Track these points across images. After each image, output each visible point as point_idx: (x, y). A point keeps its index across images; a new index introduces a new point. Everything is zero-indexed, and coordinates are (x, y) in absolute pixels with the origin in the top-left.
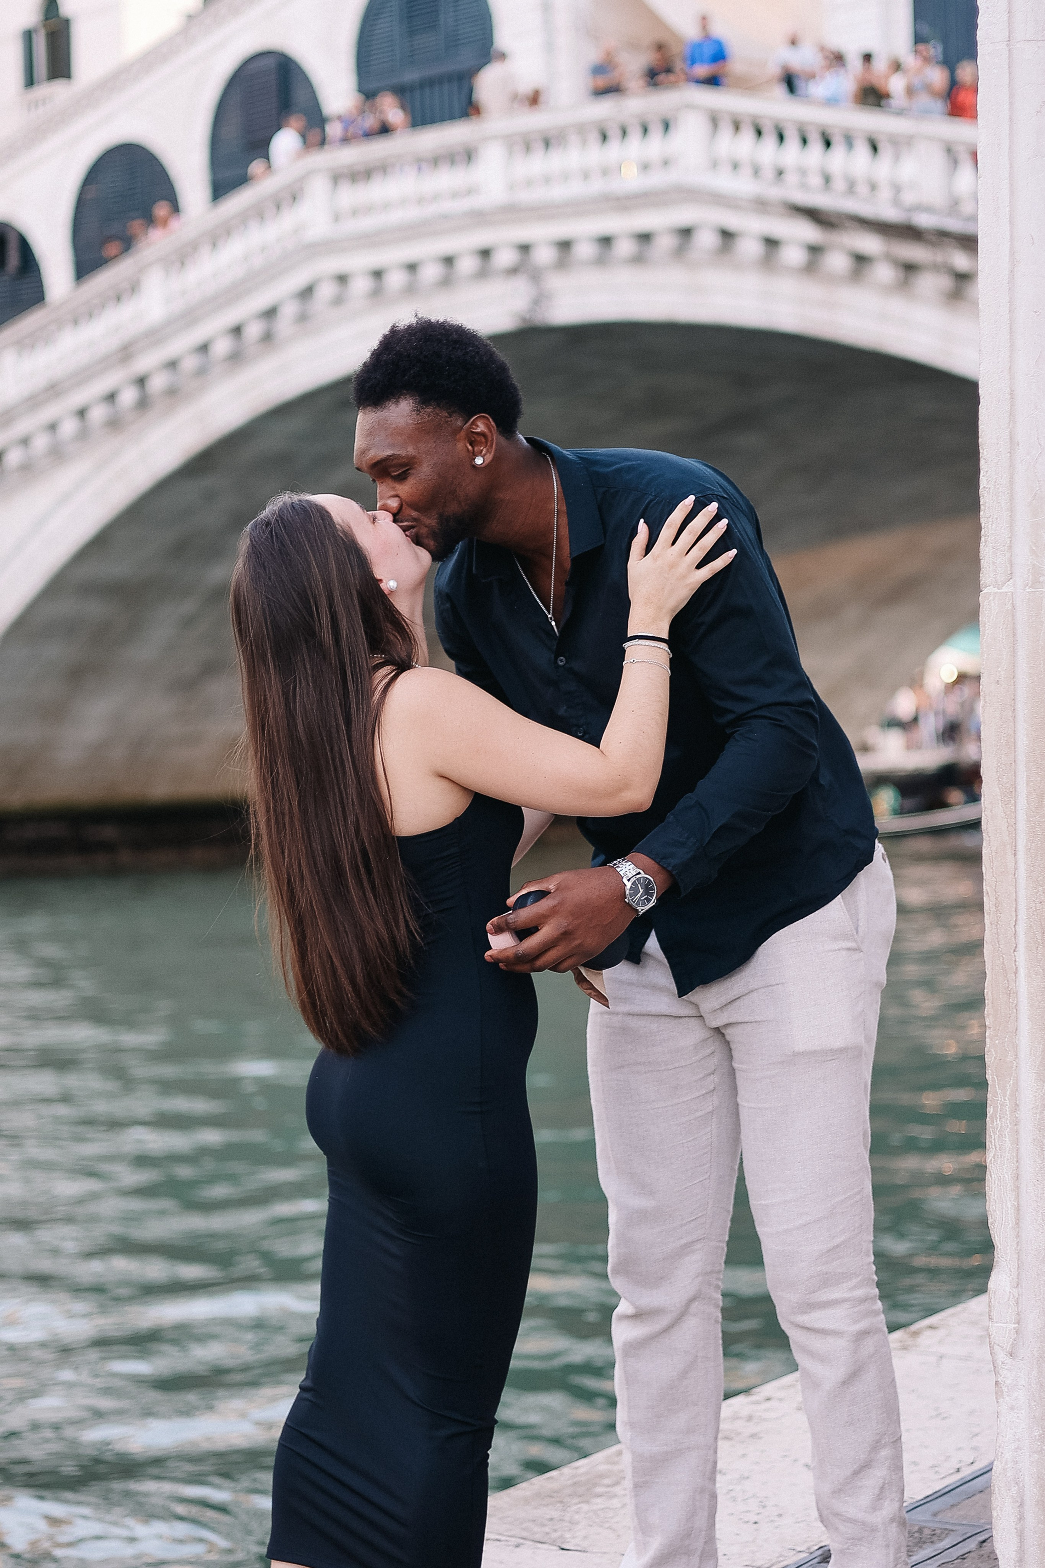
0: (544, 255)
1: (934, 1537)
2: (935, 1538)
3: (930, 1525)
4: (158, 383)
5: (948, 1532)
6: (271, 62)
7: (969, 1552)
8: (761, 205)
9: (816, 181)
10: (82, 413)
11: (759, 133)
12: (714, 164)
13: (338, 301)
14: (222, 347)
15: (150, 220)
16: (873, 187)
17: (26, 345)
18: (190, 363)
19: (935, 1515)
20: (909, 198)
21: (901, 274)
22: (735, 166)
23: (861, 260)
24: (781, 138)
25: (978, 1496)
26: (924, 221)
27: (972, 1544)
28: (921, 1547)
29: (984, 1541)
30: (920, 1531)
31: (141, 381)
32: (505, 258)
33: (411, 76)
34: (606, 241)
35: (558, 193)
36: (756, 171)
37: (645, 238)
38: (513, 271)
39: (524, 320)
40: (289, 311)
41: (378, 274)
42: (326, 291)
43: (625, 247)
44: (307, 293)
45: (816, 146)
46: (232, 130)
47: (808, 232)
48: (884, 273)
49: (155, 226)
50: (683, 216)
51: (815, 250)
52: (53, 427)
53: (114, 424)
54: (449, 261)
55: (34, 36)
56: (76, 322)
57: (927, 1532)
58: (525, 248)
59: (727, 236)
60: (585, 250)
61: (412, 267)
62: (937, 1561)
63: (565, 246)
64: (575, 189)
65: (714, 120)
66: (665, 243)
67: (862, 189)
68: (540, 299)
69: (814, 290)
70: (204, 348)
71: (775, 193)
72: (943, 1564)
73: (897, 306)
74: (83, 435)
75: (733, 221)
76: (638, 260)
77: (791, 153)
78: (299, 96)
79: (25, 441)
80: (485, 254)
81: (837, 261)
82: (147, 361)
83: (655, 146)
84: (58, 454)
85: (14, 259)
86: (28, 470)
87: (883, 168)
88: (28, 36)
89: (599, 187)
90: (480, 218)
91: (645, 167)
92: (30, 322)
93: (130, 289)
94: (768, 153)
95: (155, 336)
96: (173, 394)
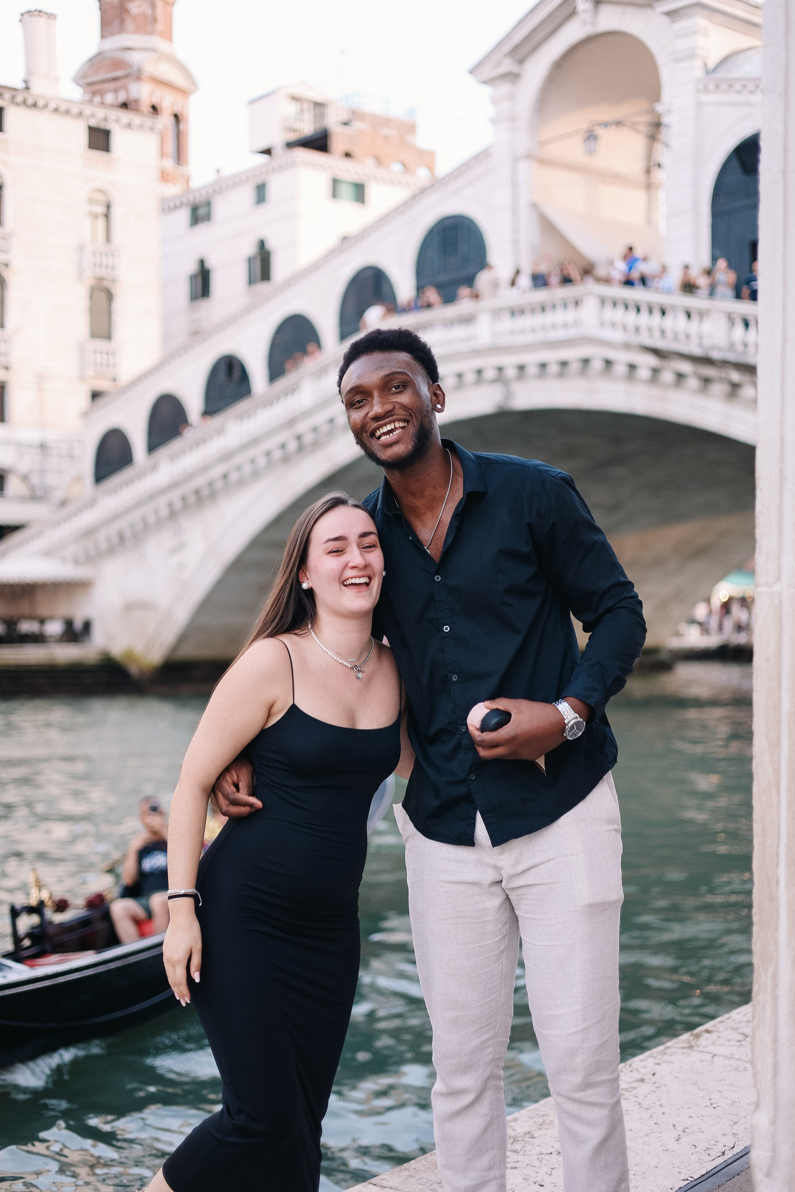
0: (511, 373)
4: (308, 438)
6: (371, 272)
8: (627, 346)
9: (657, 333)
10: (268, 454)
11: (626, 307)
12: (602, 324)
15: (304, 352)
16: (688, 336)
17: (241, 417)
18: (325, 428)
20: (707, 342)
21: (702, 383)
22: (613, 325)
23: (680, 376)
24: (638, 310)
26: (716, 355)
31: (299, 438)
32: (490, 374)
33: (443, 278)
34: (543, 366)
35: (520, 340)
36: (625, 328)
37: (564, 364)
38: (494, 381)
39: (500, 407)
43: (554, 369)
45: (657, 314)
46: (349, 307)
47: (652, 360)
48: (693, 383)
49: (307, 356)
50: (585, 352)
51: (655, 371)
52: (253, 461)
53: (286, 459)
54: (460, 376)
55: (253, 260)
58: (500, 369)
59: (608, 363)
60: (532, 370)
63: (521, 368)
64: (529, 338)
65: (603, 301)
66: (575, 367)
67: (682, 337)
68: (509, 395)
69: (654, 391)
70: (331, 421)
71: (634, 340)
73: (700, 400)
74: (270, 464)
75: (611, 354)
76: (561, 376)
77: (644, 319)
78: (385, 289)
79: (239, 468)
80: (479, 372)
81: (668, 377)
82: (303, 427)
83: (570, 315)
84: (256, 475)
85: (237, 374)
86: (241, 483)
87: (694, 326)
88: (250, 260)
89: (540, 336)
90: (477, 353)
91: (565, 325)
92: (243, 405)
93: (293, 390)
94: (631, 318)
95: (306, 414)
96: (316, 445)
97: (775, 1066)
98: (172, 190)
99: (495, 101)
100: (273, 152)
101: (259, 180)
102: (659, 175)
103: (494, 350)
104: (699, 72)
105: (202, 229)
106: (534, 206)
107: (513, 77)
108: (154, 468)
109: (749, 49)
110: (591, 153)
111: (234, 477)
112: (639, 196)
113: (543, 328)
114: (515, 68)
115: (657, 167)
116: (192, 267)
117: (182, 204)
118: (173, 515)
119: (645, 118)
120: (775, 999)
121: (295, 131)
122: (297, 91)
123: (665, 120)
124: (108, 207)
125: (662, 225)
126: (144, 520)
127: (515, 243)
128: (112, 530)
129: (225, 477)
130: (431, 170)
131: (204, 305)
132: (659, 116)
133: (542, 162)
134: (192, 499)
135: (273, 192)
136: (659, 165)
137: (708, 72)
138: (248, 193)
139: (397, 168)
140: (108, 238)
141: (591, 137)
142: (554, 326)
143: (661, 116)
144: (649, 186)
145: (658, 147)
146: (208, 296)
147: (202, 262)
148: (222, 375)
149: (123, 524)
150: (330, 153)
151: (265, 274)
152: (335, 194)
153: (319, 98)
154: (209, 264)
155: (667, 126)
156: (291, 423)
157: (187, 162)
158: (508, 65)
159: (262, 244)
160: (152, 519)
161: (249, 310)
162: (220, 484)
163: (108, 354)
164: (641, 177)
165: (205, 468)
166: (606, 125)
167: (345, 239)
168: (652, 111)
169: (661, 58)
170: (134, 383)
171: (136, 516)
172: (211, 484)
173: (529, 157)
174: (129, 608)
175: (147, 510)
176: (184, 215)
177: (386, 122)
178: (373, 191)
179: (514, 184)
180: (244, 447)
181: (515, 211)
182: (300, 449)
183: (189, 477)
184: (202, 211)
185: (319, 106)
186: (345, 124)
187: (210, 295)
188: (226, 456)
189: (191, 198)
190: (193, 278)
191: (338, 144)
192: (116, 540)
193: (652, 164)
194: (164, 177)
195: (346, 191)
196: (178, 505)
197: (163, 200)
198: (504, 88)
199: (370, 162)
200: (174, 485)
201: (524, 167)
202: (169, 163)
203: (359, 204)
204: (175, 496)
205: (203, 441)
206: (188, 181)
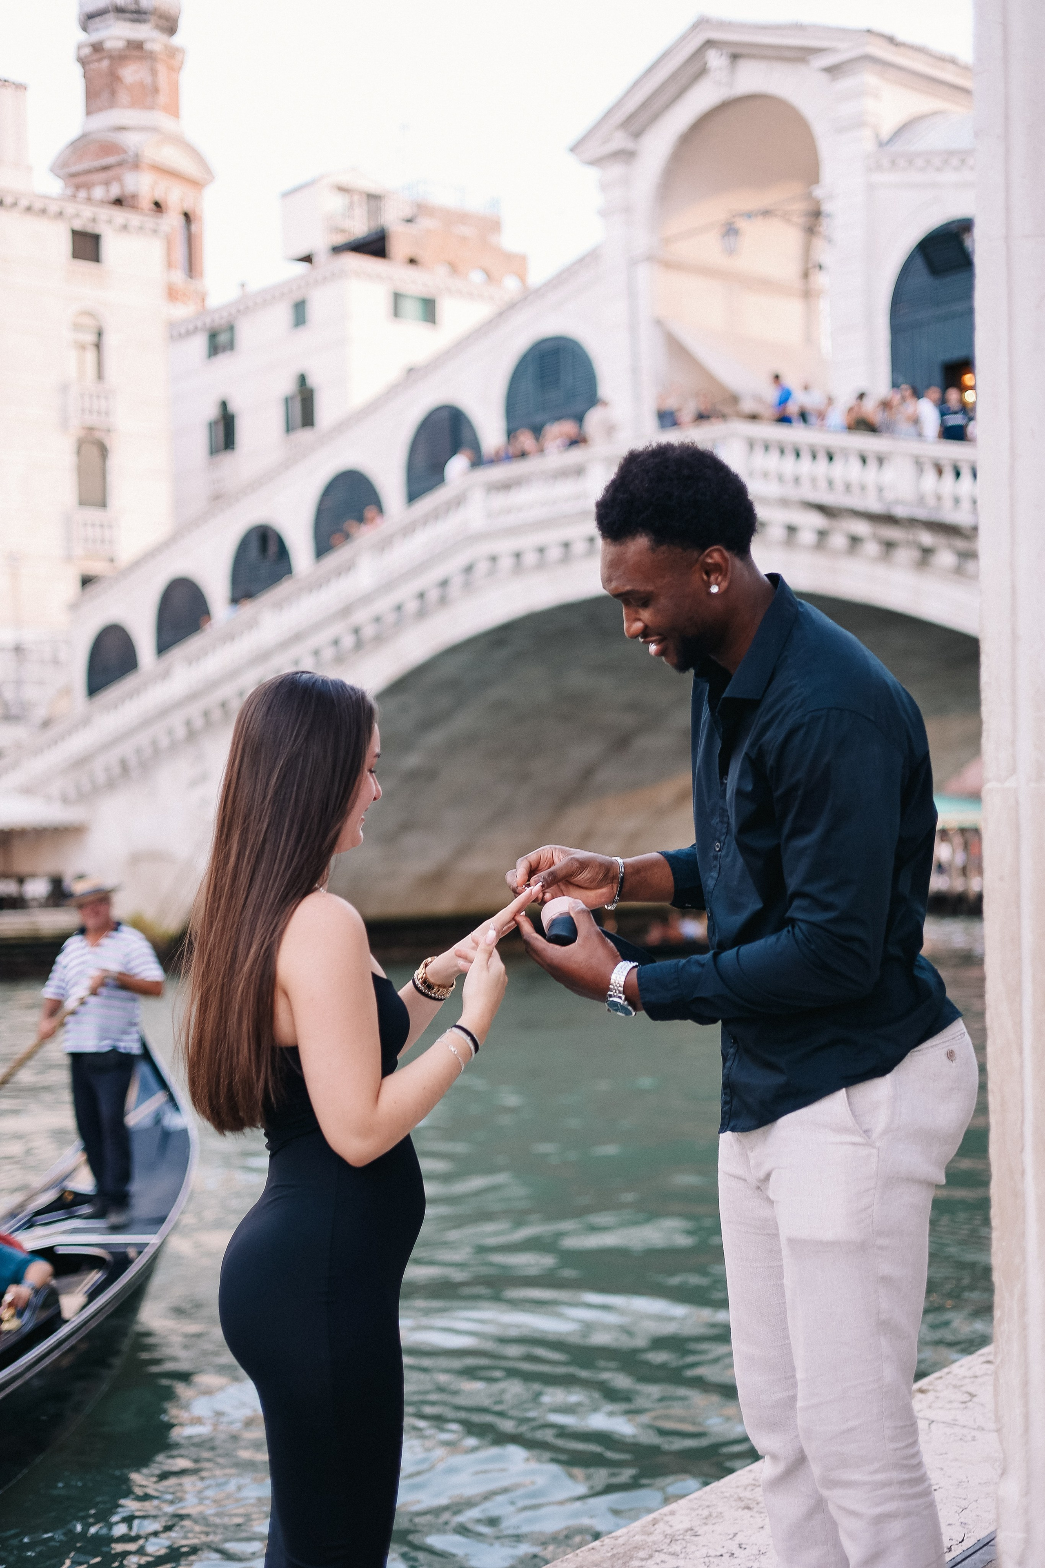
4: (369, 631)
6: (446, 413)
8: (784, 503)
9: (823, 484)
11: (782, 452)
13: (492, 572)
14: (412, 606)
15: (361, 519)
16: (863, 488)
17: (279, 606)
18: (390, 618)
20: (889, 495)
21: (884, 549)
23: (855, 540)
24: (798, 455)
26: (900, 511)
31: (356, 631)
36: (781, 478)
40: (457, 582)
41: (518, 555)
42: (482, 567)
44: (469, 569)
45: (822, 460)
47: (817, 520)
48: (871, 548)
49: (365, 523)
51: (822, 534)
54: (566, 545)
55: (292, 401)
56: (313, 589)
61: (541, 550)
65: (751, 444)
67: (856, 491)
69: (821, 561)
70: (399, 608)
71: (794, 493)
73: (881, 571)
74: (319, 666)
77: (805, 466)
78: (466, 435)
81: (838, 541)
82: (361, 616)
85: (273, 549)
87: (871, 474)
88: (287, 401)
92: (282, 589)
93: (348, 567)
94: (789, 465)
95: (366, 599)
96: (379, 639)
97: (1027, 1417)
98: (182, 311)
99: (604, 187)
100: (314, 260)
101: (297, 297)
102: (821, 280)
104: (869, 145)
105: (223, 359)
106: (659, 323)
107: (626, 156)
108: (166, 675)
109: (935, 113)
110: (731, 252)
112: (794, 308)
114: (629, 145)
115: (818, 268)
116: (211, 412)
117: (196, 329)
118: (192, 735)
119: (800, 206)
120: (1024, 1328)
121: (343, 231)
122: (345, 179)
123: (826, 207)
124: (100, 334)
125: (826, 344)
126: (154, 743)
127: (635, 370)
128: (112, 757)
130: (522, 278)
131: (227, 460)
132: (818, 203)
133: (669, 265)
134: (217, 714)
135: (314, 311)
136: (820, 267)
137: (881, 145)
138: (283, 313)
139: (477, 277)
140: (100, 375)
141: (730, 231)
143: (821, 202)
144: (808, 294)
145: (819, 244)
146: (233, 448)
147: (224, 405)
148: (254, 551)
149: (126, 749)
150: (390, 258)
151: (308, 419)
152: (396, 312)
153: (372, 187)
154: (233, 407)
155: (828, 216)
156: (346, 611)
157: (201, 275)
158: (620, 141)
159: (302, 379)
160: (164, 742)
161: (287, 464)
163: (102, 526)
164: (797, 283)
165: (233, 674)
166: (749, 215)
167: (410, 370)
168: (809, 196)
169: (820, 129)
170: (137, 564)
171: (143, 739)
173: (651, 258)
174: (136, 859)
175: (158, 730)
176: (200, 343)
177: (463, 217)
178: (446, 308)
179: (632, 294)
181: (633, 328)
182: (359, 645)
183: (212, 685)
184: (223, 338)
185: (374, 199)
186: (409, 221)
187: (236, 446)
189: (208, 321)
190: (213, 425)
191: (398, 247)
192: (117, 770)
193: (810, 265)
194: (173, 294)
195: (411, 308)
196: (199, 723)
197: (172, 324)
198: (616, 170)
199: (442, 271)
200: (193, 697)
201: (644, 272)
202: (178, 276)
203: (429, 325)
204: (194, 711)
205: (230, 637)
206: (203, 300)
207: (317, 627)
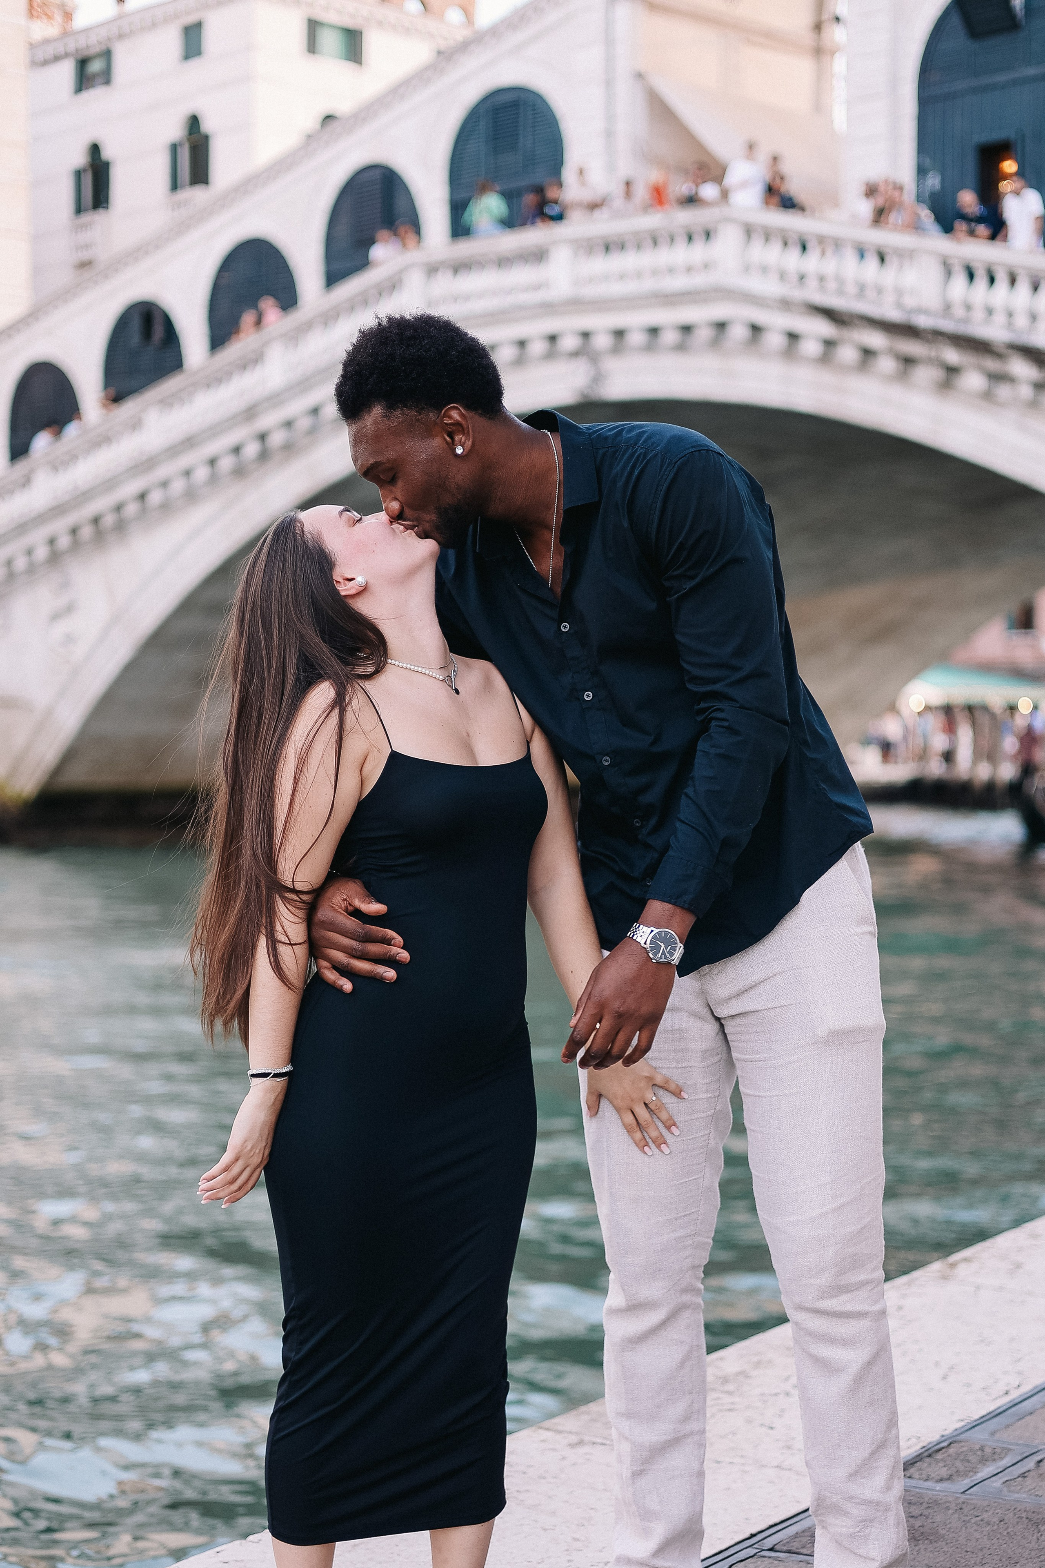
0: (602, 341)
1: (994, 1456)
2: (996, 1457)
3: (989, 1443)
4: (277, 439)
5: (1007, 1451)
6: (377, 174)
7: (1029, 1471)
8: (785, 305)
9: (832, 285)
10: (212, 462)
11: (785, 243)
12: (747, 269)
16: (880, 291)
17: (166, 403)
18: (304, 423)
19: (993, 1434)
20: (910, 302)
21: (901, 367)
22: (764, 270)
23: (868, 353)
25: (1028, 1418)
26: (923, 321)
27: (1030, 1464)
28: (984, 1465)
29: (1041, 1461)
30: (982, 1449)
31: (262, 437)
32: (569, 343)
34: (654, 331)
35: (616, 289)
36: (782, 276)
37: (687, 329)
38: (575, 354)
39: (584, 396)
43: (670, 337)
46: (343, 230)
47: (823, 328)
48: (886, 364)
50: (719, 311)
51: (829, 344)
52: (187, 473)
53: (239, 472)
54: (522, 344)
55: (179, 149)
56: (208, 386)
57: (988, 1450)
58: (586, 335)
59: (756, 329)
60: (637, 338)
62: (1001, 1478)
63: (619, 334)
64: (631, 287)
65: (749, 232)
66: (704, 334)
67: (871, 294)
68: (598, 378)
69: (826, 377)
70: (315, 411)
71: (798, 294)
72: (1007, 1481)
73: (896, 392)
74: (213, 479)
75: (760, 316)
76: (681, 348)
77: (812, 262)
78: (400, 204)
79: (165, 484)
80: (553, 338)
81: (848, 354)
82: (268, 420)
83: (698, 252)
84: (191, 496)
85: (158, 332)
86: (167, 508)
87: (889, 276)
88: (174, 148)
89: (649, 285)
90: (549, 308)
91: (689, 269)
92: (171, 385)
93: (255, 360)
94: (792, 260)
95: (275, 399)
96: (289, 449)
98: (46, 30)
101: (190, 19)
102: (837, 34)
103: (576, 304)
105: (95, 95)
106: (640, 76)
108: (26, 482)
111: (155, 497)
112: (802, 67)
113: (655, 272)
115: (833, 21)
116: (79, 158)
117: (66, 55)
118: (55, 558)
125: (839, 114)
126: (8, 564)
127: (609, 134)
129: (142, 497)
130: (469, 14)
131: (98, 218)
133: (653, 7)
134: (87, 532)
135: (211, 39)
136: (838, 19)
138: (170, 40)
139: (411, 5)
142: (671, 270)
144: (819, 52)
146: (106, 207)
147: (95, 149)
148: (134, 332)
151: (200, 174)
152: (312, 47)
154: (107, 153)
156: (250, 413)
159: (194, 122)
160: (21, 564)
161: (180, 229)
162: (132, 509)
164: (807, 38)
165: (110, 484)
167: (328, 118)
172: (119, 508)
175: (14, 549)
176: (66, 71)
178: (375, 44)
179: (609, 41)
180: (174, 451)
181: (609, 84)
182: (264, 456)
183: (84, 496)
184: (95, 66)
187: (108, 205)
188: (147, 464)
189: (75, 44)
190: (82, 175)
193: (825, 17)
194: (33, 8)
195: (330, 41)
196: (64, 542)
197: (32, 46)
200: (58, 510)
201: (624, 12)
203: (351, 65)
204: (59, 526)
205: (104, 440)
206: (69, 16)
207: (214, 430)
